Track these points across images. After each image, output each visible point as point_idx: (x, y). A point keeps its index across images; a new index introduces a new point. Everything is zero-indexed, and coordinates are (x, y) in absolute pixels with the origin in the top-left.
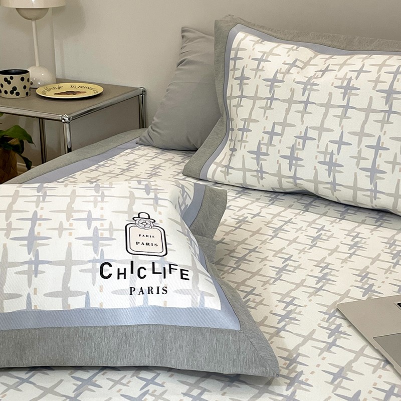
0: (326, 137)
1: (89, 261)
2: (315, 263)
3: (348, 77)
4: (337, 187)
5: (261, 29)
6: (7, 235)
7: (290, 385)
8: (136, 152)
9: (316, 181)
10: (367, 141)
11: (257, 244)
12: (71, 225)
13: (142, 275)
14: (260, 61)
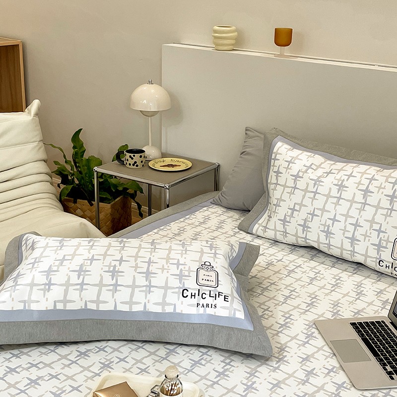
0: (326, 215)
1: (177, 288)
2: (309, 295)
3: (342, 179)
4: (331, 247)
5: (293, 140)
6: (135, 270)
7: (278, 362)
8: (210, 210)
9: (318, 242)
10: (350, 220)
11: (276, 280)
12: (168, 267)
13: (204, 297)
14: (290, 162)
